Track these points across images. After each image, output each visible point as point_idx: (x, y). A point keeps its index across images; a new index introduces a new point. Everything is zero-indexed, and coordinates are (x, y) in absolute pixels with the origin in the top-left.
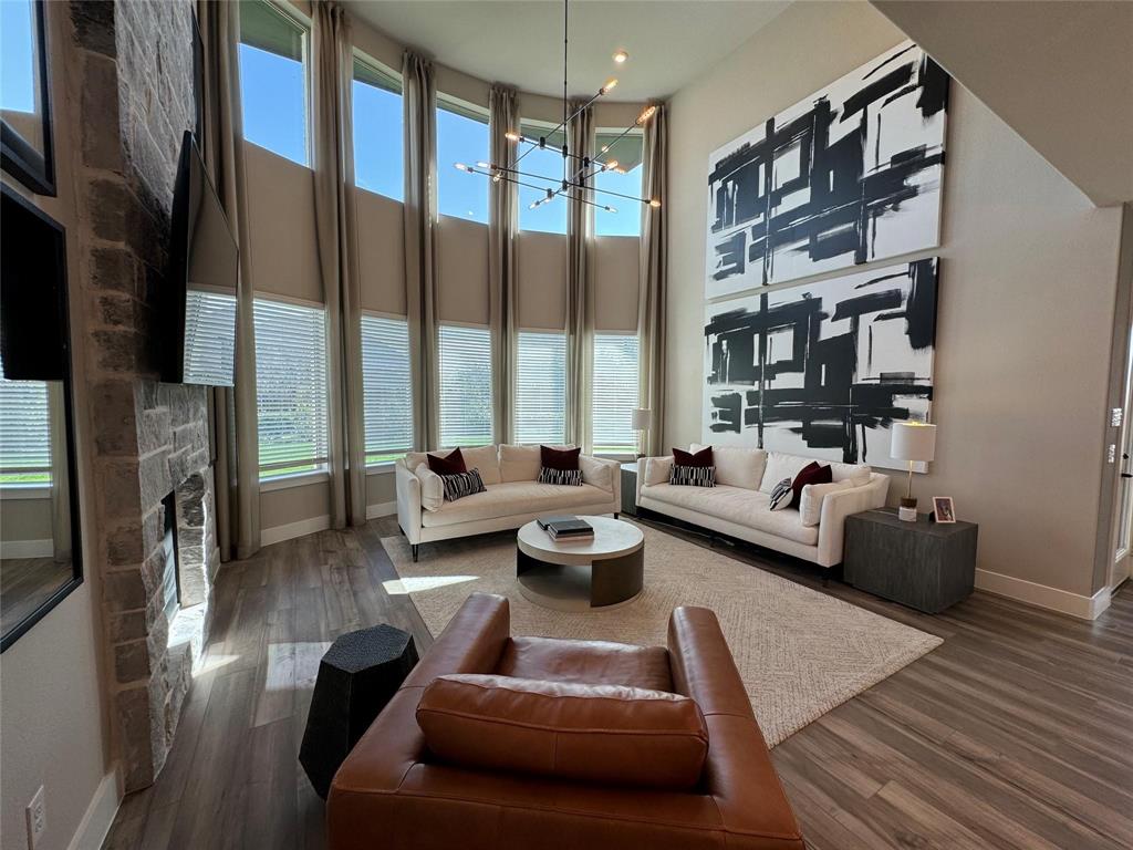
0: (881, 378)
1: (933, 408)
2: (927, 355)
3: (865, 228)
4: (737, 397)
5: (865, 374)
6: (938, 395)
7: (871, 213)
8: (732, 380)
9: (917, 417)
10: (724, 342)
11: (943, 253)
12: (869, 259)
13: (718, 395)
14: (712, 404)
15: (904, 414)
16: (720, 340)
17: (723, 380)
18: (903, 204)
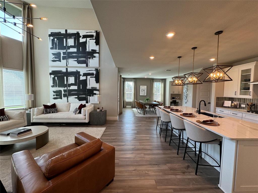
0: (92, 88)
1: (99, 93)
2: (98, 84)
3: (87, 60)
4: (61, 91)
5: (89, 87)
6: (100, 91)
7: (88, 58)
8: (59, 87)
9: (97, 94)
10: (56, 78)
11: (100, 68)
12: (88, 66)
13: (55, 90)
14: (53, 93)
15: (95, 94)
16: (55, 77)
17: (56, 87)
18: (93, 58)
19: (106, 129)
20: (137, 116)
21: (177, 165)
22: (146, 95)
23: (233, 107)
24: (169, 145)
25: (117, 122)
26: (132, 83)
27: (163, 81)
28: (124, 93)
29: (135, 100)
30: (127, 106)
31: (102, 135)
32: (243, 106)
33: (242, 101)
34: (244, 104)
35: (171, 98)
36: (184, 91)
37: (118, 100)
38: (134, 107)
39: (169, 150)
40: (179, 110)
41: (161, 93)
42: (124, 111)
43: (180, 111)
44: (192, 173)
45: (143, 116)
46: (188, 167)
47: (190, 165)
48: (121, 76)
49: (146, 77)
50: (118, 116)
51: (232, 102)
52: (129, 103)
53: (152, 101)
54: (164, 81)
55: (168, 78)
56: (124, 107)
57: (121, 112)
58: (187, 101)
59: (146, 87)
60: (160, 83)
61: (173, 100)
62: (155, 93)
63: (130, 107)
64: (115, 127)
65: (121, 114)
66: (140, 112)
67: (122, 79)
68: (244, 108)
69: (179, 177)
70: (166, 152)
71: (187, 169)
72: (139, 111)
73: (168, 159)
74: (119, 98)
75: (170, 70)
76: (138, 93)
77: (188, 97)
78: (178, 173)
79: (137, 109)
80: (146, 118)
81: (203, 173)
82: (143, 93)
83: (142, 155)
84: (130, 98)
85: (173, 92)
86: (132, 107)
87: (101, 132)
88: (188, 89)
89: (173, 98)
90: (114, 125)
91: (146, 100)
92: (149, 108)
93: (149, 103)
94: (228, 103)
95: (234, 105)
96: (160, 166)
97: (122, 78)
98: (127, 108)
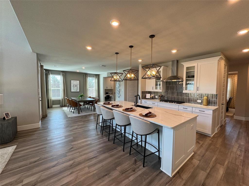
19: (16, 149)
20: (69, 116)
21: (126, 165)
22: (78, 91)
23: (151, 98)
24: (113, 143)
25: (40, 130)
26: (60, 76)
27: (96, 76)
28: (48, 89)
29: (66, 98)
30: (53, 106)
31: (6, 163)
32: (156, 97)
33: (156, 93)
34: (157, 96)
35: (105, 93)
36: (117, 87)
37: (39, 99)
38: (64, 105)
39: (115, 148)
40: (120, 105)
41: (95, 88)
42: (49, 113)
43: (121, 107)
44: (141, 167)
45: (77, 115)
46: (136, 161)
47: (136, 159)
48: (42, 66)
49: (78, 71)
50: (40, 121)
51: (151, 95)
52: (57, 102)
53: (86, 97)
54: (98, 76)
55: (102, 74)
56: (48, 107)
57: (45, 115)
58: (120, 95)
59: (78, 82)
60: (94, 78)
61: (107, 95)
62: (89, 89)
63: (59, 106)
64: (36, 139)
65: (44, 117)
66: (73, 111)
67: (44, 71)
68: (157, 99)
69: (131, 178)
70: (112, 153)
71: (136, 164)
72: (72, 109)
73: (116, 161)
74: (40, 96)
75: (105, 66)
76: (69, 89)
77: (121, 91)
78: (130, 173)
79: (69, 108)
80: (82, 117)
81: (148, 162)
82: (75, 89)
83: (87, 170)
84: (59, 96)
85: (107, 87)
86: (62, 106)
87: (6, 156)
88: (120, 85)
89: (107, 93)
90: (34, 137)
91: (80, 97)
92: (84, 105)
93: (83, 100)
94: (148, 96)
95: (152, 97)
96: (110, 174)
97: (45, 69)
98: (54, 107)
